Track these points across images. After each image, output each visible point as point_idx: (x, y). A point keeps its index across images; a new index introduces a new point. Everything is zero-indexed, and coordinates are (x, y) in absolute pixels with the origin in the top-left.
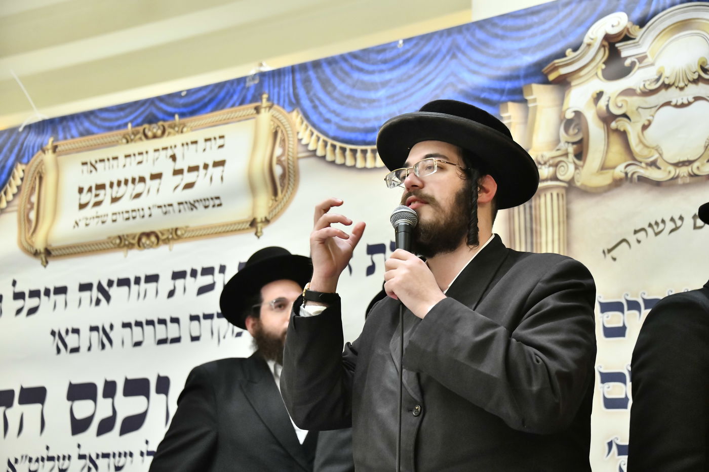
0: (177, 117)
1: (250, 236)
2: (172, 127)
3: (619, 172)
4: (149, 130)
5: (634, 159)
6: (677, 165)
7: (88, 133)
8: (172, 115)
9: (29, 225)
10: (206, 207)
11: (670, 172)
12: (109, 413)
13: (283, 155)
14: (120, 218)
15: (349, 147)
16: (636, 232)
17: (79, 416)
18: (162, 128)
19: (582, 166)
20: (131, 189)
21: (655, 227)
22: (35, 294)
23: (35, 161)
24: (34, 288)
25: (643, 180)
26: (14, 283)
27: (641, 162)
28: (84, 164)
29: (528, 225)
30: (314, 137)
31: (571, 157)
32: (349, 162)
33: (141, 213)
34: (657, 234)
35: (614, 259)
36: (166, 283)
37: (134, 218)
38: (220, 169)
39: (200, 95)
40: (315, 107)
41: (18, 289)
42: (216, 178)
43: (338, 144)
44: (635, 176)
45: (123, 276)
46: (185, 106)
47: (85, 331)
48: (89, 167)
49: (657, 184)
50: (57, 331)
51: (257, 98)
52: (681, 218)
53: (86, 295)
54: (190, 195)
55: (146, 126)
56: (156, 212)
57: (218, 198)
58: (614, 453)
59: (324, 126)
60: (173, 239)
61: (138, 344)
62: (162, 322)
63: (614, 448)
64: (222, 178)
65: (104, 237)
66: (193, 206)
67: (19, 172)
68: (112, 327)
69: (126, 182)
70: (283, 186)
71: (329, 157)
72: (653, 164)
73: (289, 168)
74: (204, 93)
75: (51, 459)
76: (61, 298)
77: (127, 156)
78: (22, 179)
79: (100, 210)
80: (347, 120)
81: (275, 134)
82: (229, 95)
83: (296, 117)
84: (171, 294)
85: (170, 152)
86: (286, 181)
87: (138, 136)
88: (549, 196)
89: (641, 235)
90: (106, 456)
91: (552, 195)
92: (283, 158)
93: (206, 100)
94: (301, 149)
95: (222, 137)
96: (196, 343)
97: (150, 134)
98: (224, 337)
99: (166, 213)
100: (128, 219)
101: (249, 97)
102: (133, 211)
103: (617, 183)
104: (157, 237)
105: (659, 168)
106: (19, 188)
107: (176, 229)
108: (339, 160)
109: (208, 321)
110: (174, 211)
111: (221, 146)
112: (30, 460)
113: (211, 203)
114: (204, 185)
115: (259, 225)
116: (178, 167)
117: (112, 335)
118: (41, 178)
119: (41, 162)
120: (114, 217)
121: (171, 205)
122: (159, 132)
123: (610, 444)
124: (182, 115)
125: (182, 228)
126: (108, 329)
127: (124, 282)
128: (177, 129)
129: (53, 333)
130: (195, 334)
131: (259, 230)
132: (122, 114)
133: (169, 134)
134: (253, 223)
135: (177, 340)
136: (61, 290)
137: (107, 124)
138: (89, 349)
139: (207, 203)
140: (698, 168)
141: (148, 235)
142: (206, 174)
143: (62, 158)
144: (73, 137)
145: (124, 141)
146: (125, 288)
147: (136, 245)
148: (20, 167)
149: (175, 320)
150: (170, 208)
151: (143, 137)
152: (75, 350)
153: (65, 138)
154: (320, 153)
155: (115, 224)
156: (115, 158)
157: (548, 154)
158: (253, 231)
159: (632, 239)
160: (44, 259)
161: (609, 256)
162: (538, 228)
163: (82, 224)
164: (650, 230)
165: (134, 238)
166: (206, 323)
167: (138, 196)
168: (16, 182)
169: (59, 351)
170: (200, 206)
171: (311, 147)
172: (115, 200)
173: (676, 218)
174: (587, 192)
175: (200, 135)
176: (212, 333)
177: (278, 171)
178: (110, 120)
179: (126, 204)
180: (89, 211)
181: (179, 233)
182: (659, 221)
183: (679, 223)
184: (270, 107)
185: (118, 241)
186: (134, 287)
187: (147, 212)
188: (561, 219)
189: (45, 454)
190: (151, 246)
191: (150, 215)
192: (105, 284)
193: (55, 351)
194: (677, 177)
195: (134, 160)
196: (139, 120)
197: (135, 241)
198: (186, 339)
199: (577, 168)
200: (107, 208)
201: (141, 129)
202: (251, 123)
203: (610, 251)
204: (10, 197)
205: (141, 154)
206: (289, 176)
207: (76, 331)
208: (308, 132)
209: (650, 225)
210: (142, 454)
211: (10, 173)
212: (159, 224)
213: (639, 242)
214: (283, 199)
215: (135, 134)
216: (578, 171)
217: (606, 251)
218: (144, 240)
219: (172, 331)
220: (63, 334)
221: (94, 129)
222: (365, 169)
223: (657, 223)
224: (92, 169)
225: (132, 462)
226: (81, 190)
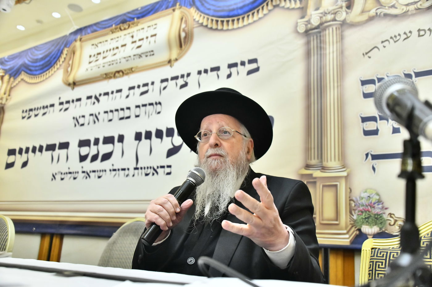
0: (135, 19)
1: (168, 67)
2: (133, 24)
3: (372, 13)
4: (123, 26)
5: (382, 5)
6: (407, 5)
7: (95, 31)
8: (133, 19)
9: (67, 73)
10: (147, 56)
11: (403, 9)
12: (96, 152)
13: (186, 27)
14: (106, 65)
15: (220, 19)
16: (382, 42)
17: (83, 154)
18: (128, 25)
19: (351, 12)
20: (112, 52)
21: (394, 38)
22: (68, 102)
23: (72, 46)
24: (67, 100)
25: (386, 15)
26: (60, 98)
27: (385, 7)
28: (93, 45)
29: (319, 45)
30: (202, 17)
31: (344, 8)
32: (220, 27)
33: (116, 62)
34: (395, 42)
35: (370, 57)
36: (125, 92)
37: (113, 64)
38: (154, 38)
39: (147, 8)
40: (203, 5)
41: (61, 101)
42: (152, 42)
43: (214, 19)
44: (382, 14)
45: (106, 91)
46: (140, 13)
47: (87, 116)
48: (95, 46)
49: (396, 16)
50: (75, 117)
51: (174, 5)
52: (410, 32)
53: (89, 100)
54: (139, 51)
55: (121, 25)
56: (123, 61)
57: (152, 51)
58: (369, 159)
59: (207, 12)
60: (130, 73)
61: (110, 120)
62: (122, 109)
63: (370, 157)
64: (155, 41)
65: (98, 75)
66: (140, 56)
67: (65, 52)
68: (99, 113)
69: (110, 50)
70: (185, 42)
71: (209, 26)
72: (393, 6)
73: (188, 33)
74: (149, 7)
75: (70, 173)
76: (78, 103)
77: (112, 39)
78: (66, 55)
79: (98, 63)
80: (219, 7)
81: (182, 19)
82: (161, 6)
83: (193, 10)
84: (127, 97)
85: (131, 35)
86: (187, 40)
87: (117, 30)
88: (331, 29)
89: (386, 44)
90: (94, 171)
91: (333, 29)
92: (186, 29)
93: (150, 10)
94: (195, 23)
95: (156, 24)
96: (138, 118)
97: (122, 28)
98: (151, 115)
99: (127, 61)
100: (110, 65)
101: (170, 5)
102: (113, 61)
103: (371, 19)
104: (123, 73)
105: (396, 8)
106: (65, 59)
107: (132, 68)
108: (214, 27)
109: (144, 108)
110: (131, 59)
111: (155, 28)
112: (62, 173)
113: (149, 54)
114: (146, 46)
115: (172, 62)
116: (134, 40)
117: (99, 117)
118: (74, 53)
119: (75, 46)
120: (104, 65)
121: (130, 57)
122: (127, 27)
123: (367, 155)
124: (138, 18)
125: (134, 68)
126: (97, 114)
127: (106, 94)
128: (135, 25)
129: (74, 118)
130: (137, 114)
131: (172, 64)
132: (111, 21)
133: (132, 27)
134: (170, 62)
135: (128, 117)
136: (79, 100)
137: (104, 26)
138: (89, 124)
139: (147, 54)
140: (421, 5)
141: (118, 72)
142: (147, 41)
143: (84, 44)
144: (88, 34)
145: (111, 33)
146: (106, 96)
147: (113, 77)
148: (66, 49)
149: (128, 108)
150: (129, 58)
151: (119, 30)
152: (83, 125)
153: (85, 34)
154: (205, 24)
155: (104, 68)
156: (106, 41)
157: (331, 8)
158: (169, 65)
159: (380, 46)
160: (72, 87)
161: (366, 56)
162: (325, 46)
163: (89, 70)
164: (391, 41)
165: (112, 74)
166: (143, 109)
167: (115, 54)
168: (64, 56)
169: (75, 125)
170: (143, 56)
171: (200, 22)
172: (104, 58)
173: (407, 32)
174: (353, 25)
175: (145, 25)
176: (146, 113)
177: (183, 35)
178: (105, 24)
179: (110, 58)
180: (93, 64)
181: (133, 70)
182: (397, 35)
183: (409, 35)
184: (180, 8)
185: (105, 76)
186: (110, 95)
187: (119, 61)
188: (338, 40)
189: (68, 171)
190: (120, 77)
191: (120, 62)
192: (98, 96)
193: (74, 125)
194: (408, 11)
195: (114, 41)
196: (118, 23)
197: (112, 75)
198: (133, 116)
199: (347, 13)
200: (101, 61)
201: (119, 26)
202: (170, 16)
203: (367, 53)
204: (61, 62)
205: (118, 37)
206: (188, 37)
207: (83, 116)
208: (199, 15)
209: (391, 38)
210: (110, 170)
211: (62, 52)
212: (124, 66)
213: (384, 47)
214: (185, 49)
215: (116, 29)
216: (348, 15)
217: (365, 54)
218: (117, 74)
219: (127, 113)
220: (78, 118)
221: (98, 29)
222: (228, 30)
223: (395, 36)
224: (96, 47)
225: (105, 174)
226: (90, 56)
